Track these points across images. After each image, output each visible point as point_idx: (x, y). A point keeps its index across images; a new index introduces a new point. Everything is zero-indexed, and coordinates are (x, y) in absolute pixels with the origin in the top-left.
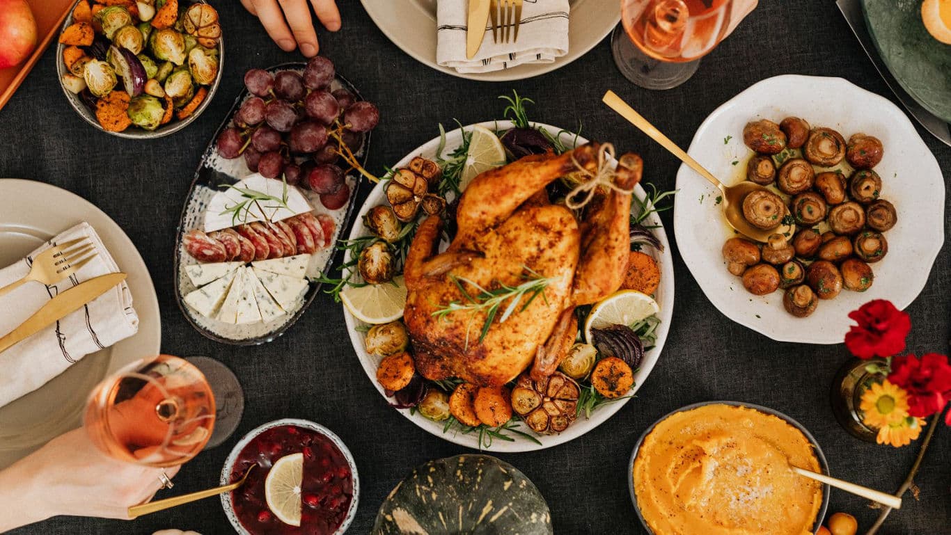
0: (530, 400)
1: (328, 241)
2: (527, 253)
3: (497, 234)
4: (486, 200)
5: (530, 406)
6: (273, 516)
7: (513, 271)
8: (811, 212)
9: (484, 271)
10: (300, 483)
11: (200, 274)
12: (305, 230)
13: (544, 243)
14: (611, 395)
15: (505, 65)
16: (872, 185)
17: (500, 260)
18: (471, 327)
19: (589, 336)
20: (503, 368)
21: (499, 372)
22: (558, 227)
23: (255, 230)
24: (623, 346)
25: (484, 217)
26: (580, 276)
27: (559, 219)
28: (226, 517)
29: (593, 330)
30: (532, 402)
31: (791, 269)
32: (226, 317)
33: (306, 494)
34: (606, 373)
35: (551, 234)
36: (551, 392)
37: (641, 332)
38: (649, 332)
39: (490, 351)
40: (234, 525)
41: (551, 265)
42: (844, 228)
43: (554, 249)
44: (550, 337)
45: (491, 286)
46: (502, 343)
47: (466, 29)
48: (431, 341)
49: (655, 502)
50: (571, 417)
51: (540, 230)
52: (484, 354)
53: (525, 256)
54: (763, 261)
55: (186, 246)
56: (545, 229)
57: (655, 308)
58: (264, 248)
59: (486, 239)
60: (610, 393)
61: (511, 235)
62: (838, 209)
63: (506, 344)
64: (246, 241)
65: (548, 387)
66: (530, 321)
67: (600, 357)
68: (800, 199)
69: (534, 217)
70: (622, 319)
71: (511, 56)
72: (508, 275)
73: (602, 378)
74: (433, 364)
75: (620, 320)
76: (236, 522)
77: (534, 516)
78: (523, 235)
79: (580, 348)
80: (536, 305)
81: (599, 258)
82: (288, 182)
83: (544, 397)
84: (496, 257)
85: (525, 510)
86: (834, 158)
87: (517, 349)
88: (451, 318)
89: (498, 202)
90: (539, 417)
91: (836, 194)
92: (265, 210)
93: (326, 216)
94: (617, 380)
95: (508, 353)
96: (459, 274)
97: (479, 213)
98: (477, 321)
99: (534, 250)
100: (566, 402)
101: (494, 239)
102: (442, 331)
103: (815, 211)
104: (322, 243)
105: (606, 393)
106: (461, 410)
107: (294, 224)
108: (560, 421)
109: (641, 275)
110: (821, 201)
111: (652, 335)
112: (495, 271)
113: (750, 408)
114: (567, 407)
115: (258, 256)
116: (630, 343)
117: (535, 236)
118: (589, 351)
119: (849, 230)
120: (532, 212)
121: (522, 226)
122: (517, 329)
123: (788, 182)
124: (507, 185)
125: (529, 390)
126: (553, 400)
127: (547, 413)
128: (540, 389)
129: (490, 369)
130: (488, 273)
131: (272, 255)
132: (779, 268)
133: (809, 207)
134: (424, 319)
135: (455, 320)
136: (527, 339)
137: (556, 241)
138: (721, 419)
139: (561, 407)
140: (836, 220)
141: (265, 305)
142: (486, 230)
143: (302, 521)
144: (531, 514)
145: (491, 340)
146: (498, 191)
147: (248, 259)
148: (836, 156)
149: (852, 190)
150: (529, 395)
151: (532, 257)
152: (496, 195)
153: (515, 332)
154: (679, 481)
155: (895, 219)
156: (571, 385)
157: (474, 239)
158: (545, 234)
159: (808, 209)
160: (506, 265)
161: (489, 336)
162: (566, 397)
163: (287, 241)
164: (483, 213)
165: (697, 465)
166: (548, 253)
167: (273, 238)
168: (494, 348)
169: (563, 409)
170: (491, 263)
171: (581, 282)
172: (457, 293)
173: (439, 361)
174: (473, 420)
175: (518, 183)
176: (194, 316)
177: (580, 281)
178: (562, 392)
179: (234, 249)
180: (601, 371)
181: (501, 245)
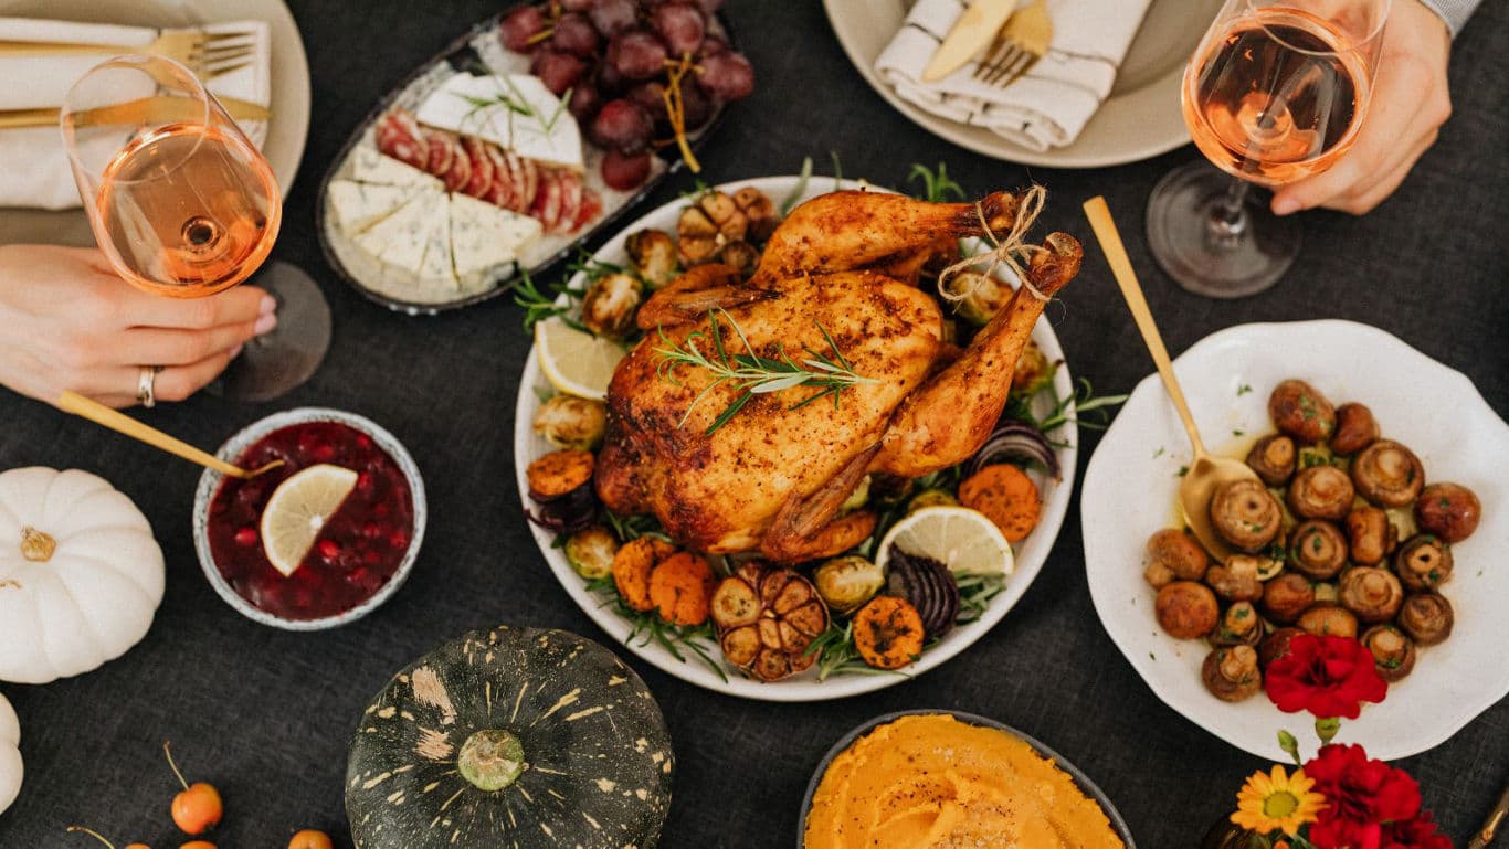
0: (743, 602)
1: (577, 226)
2: (842, 326)
3: (812, 282)
4: (820, 223)
5: (739, 614)
6: (259, 542)
7: (808, 344)
8: (1317, 548)
9: (764, 326)
10: (328, 515)
11: (371, 166)
12: (555, 192)
13: (877, 325)
14: (874, 659)
15: (971, 115)
16: (1435, 556)
17: (797, 319)
18: (705, 406)
19: (883, 556)
20: (725, 503)
21: (713, 506)
22: (909, 318)
23: (487, 153)
24: (928, 591)
25: (804, 247)
26: (908, 406)
27: (916, 308)
28: (192, 505)
29: (893, 547)
30: (745, 608)
31: (1243, 614)
32: (371, 244)
33: (328, 535)
34: (882, 618)
35: (893, 319)
36: (782, 605)
37: (968, 593)
38: (979, 597)
39: (716, 458)
40: (197, 523)
41: (872, 361)
42: (1359, 603)
43: (888, 341)
44: (819, 490)
45: (765, 350)
46: (739, 451)
47: (941, 42)
48: (636, 412)
49: (836, 830)
50: (795, 664)
51: (878, 304)
52: (705, 461)
53: (839, 330)
54: (1203, 581)
55: (378, 129)
56: (889, 307)
57: (1007, 565)
58: (483, 182)
59: (790, 284)
60: (875, 655)
61: (832, 292)
62: (1363, 570)
63: (745, 456)
64: (463, 158)
65: (779, 595)
66: (798, 436)
67: (884, 590)
68: (1309, 526)
69: (880, 284)
70: (947, 553)
71: (987, 106)
72: (799, 345)
73: (874, 626)
74: (623, 466)
75: (943, 554)
76: (202, 521)
77: (642, 742)
78: (850, 299)
79: (860, 566)
80: (820, 412)
81: (950, 385)
82: (571, 107)
83: (766, 608)
84: (793, 311)
85: (633, 727)
86: (1395, 491)
87: (759, 475)
88: (681, 379)
89: (836, 231)
90: (744, 639)
91: (1371, 544)
92: (518, 133)
93: (595, 195)
94: (895, 638)
95: (741, 474)
96: (728, 317)
97: (799, 239)
98: (716, 399)
99: (856, 327)
100: (797, 634)
101: (802, 289)
102: (658, 397)
103: (1325, 549)
104: (567, 224)
105: (868, 653)
106: (631, 571)
107: (545, 177)
108: (774, 661)
109: (1008, 504)
110: (1343, 543)
111: (984, 604)
112: (781, 332)
113: (1064, 769)
114: (795, 643)
115: (468, 190)
116: (941, 590)
117: (868, 309)
118: (872, 576)
119: (1365, 609)
120: (880, 278)
121: (855, 287)
122: (773, 437)
123: (1305, 490)
124: (860, 210)
125: (748, 584)
126: (779, 618)
127: (759, 636)
128: (766, 591)
129: (701, 494)
130: (769, 330)
131: (489, 198)
132: (1225, 602)
133: (1319, 539)
134: (640, 372)
135: (684, 385)
136: (782, 465)
137: (896, 332)
138: (1011, 765)
139: (786, 638)
140: (1350, 584)
141: (436, 256)
142: (798, 274)
143: (296, 574)
144: (639, 737)
145: (726, 442)
146: (842, 214)
147: (453, 184)
148: (1400, 491)
149: (1400, 555)
150: (745, 593)
151: (848, 337)
152: (836, 219)
153: (769, 442)
154: (893, 819)
155: (1445, 632)
156: (817, 609)
157: (774, 280)
158: (883, 313)
159: (1315, 542)
160: (802, 329)
161: (724, 431)
162: (802, 625)
163: (519, 188)
164: (805, 240)
165: (934, 807)
166: (875, 343)
167: (504, 174)
168: (725, 457)
169: (788, 643)
170: (783, 317)
171: (906, 416)
172: (708, 344)
173: (632, 464)
174: (640, 597)
175: (879, 213)
176: (329, 225)
177: (905, 414)
178: (799, 613)
179: (441, 162)
180: (875, 612)
181: (809, 299)
